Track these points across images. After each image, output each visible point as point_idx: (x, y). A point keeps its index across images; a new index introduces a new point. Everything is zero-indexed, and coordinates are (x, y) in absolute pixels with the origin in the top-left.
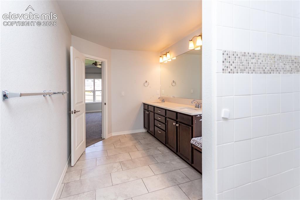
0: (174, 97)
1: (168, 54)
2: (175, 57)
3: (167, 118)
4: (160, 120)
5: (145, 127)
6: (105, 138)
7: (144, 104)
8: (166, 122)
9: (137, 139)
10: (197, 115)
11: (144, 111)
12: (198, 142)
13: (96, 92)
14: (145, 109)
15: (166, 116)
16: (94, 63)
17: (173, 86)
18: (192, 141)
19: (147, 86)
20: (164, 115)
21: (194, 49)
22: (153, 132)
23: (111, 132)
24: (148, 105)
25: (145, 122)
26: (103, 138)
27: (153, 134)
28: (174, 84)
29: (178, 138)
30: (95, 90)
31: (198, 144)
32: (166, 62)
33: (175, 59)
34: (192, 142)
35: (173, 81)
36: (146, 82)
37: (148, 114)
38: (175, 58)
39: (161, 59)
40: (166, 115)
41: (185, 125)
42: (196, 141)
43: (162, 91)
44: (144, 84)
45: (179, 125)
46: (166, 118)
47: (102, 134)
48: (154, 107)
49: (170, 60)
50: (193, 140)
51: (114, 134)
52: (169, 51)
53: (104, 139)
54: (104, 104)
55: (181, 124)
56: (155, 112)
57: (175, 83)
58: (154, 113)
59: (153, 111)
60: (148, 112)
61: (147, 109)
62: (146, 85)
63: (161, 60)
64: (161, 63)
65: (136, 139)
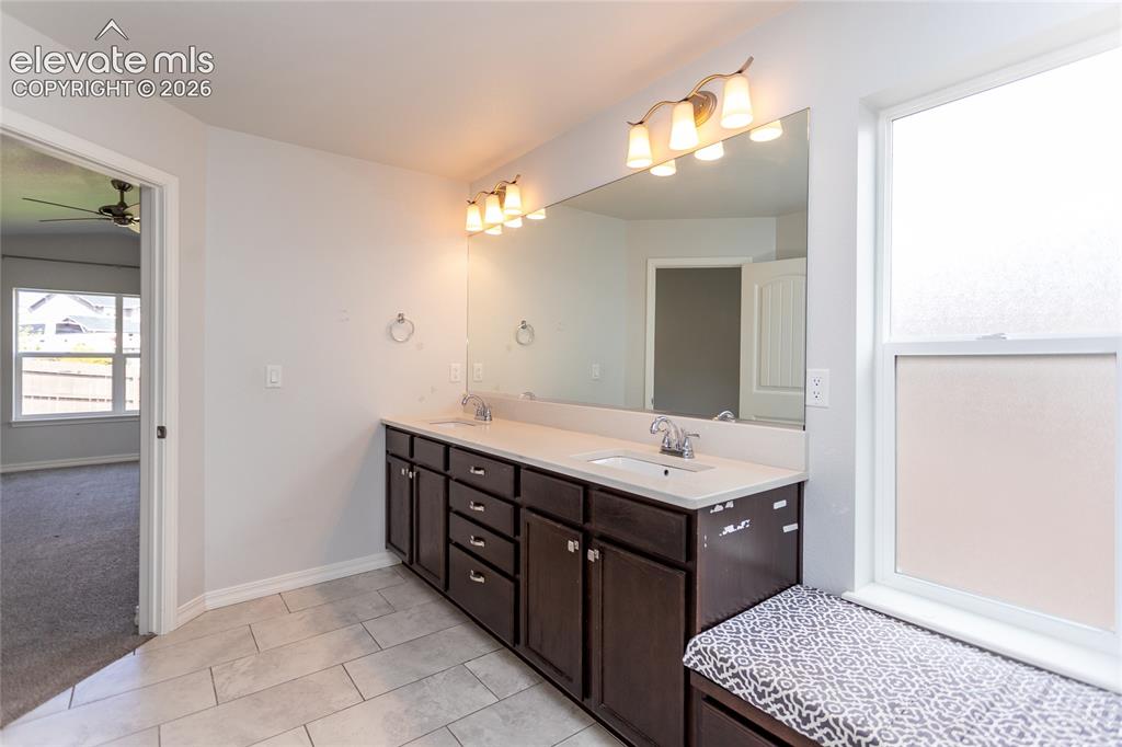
0: (531, 396)
1: (512, 194)
2: (543, 211)
3: (522, 511)
4: (481, 519)
5: (390, 543)
6: (154, 630)
7: (387, 427)
8: (517, 531)
9: (354, 615)
10: (713, 507)
11: (389, 466)
12: (733, 667)
13: (128, 359)
14: (393, 455)
15: (518, 500)
16: (107, 209)
17: (521, 344)
18: (689, 654)
19: (407, 340)
20: (508, 491)
21: (648, 169)
22: (442, 576)
23: (198, 589)
24: (413, 436)
25: (394, 516)
26: (142, 631)
27: (442, 581)
28: (524, 337)
29: (595, 626)
30: (124, 352)
31: (736, 675)
32: (496, 231)
33: (543, 217)
34: (690, 658)
35: (523, 322)
36: (401, 319)
37: (411, 480)
38: (540, 215)
39: (473, 214)
40: (517, 492)
41: (643, 560)
42: (725, 661)
43: (476, 365)
44: (391, 328)
45: (602, 552)
46: (517, 508)
47: (141, 607)
48: (447, 446)
49: (517, 223)
50: (698, 653)
51: (215, 599)
52: (518, 176)
53: (151, 636)
54: (156, 433)
55: (608, 547)
56: (453, 471)
57: (532, 334)
58: (448, 478)
59: (440, 466)
60: (411, 470)
61: (406, 454)
62: (399, 333)
63: (473, 220)
64: (471, 235)
65: (348, 618)
